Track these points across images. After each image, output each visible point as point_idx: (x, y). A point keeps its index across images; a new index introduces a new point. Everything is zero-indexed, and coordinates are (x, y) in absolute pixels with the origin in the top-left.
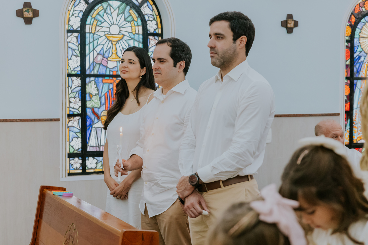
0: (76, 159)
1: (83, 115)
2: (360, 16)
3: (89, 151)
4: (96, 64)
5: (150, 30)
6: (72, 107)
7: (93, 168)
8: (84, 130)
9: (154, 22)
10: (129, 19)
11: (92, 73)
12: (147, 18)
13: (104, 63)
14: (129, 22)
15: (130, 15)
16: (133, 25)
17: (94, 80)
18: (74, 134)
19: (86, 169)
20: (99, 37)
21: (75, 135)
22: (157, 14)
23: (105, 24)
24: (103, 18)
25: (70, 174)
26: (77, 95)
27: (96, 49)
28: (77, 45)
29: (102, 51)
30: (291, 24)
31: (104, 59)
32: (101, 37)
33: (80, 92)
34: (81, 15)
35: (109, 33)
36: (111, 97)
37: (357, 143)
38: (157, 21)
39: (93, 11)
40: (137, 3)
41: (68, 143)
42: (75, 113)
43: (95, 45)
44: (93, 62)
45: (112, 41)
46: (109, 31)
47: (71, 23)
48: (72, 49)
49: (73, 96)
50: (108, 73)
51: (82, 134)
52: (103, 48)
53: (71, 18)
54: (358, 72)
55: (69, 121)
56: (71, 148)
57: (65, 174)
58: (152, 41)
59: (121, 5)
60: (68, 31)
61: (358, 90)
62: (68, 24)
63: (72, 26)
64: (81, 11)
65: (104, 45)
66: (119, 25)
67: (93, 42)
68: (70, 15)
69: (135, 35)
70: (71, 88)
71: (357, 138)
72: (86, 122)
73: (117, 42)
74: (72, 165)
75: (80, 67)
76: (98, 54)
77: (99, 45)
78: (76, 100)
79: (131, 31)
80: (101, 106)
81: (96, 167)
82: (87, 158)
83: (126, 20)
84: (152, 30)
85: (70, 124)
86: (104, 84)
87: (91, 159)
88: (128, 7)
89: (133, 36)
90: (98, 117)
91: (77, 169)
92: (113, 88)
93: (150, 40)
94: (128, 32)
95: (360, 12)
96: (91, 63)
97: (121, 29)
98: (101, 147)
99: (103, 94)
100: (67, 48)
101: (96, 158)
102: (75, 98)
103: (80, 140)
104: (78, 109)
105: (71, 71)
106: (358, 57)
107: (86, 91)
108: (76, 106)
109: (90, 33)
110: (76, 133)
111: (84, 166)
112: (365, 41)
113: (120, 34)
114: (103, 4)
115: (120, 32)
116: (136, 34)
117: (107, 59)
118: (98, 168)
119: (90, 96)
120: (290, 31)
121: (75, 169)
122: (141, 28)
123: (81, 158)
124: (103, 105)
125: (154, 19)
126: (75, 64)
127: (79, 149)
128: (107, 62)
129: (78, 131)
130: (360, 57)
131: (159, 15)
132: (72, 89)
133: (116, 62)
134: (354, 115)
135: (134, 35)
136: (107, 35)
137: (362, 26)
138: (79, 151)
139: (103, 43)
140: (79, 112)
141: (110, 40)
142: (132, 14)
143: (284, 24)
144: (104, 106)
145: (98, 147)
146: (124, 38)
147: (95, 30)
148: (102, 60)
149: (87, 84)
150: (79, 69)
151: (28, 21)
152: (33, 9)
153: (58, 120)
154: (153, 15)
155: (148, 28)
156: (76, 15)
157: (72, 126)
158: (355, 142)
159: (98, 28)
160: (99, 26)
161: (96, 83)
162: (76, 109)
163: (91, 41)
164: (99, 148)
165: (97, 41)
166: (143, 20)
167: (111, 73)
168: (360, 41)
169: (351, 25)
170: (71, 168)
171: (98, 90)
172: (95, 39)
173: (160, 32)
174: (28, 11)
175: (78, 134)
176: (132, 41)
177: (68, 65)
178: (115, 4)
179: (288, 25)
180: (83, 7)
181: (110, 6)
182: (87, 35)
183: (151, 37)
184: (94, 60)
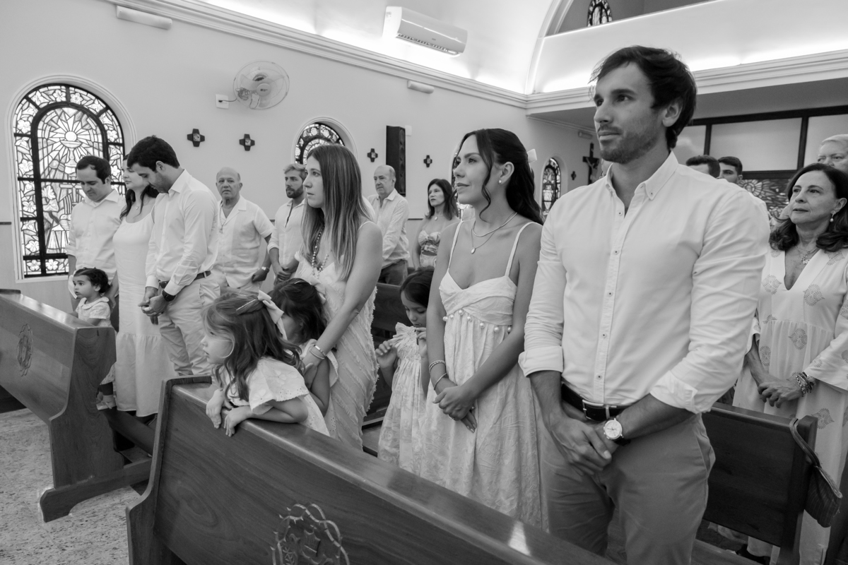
0: (34, 261)
1: (40, 219)
2: (308, 140)
3: (49, 253)
4: (52, 169)
5: (110, 140)
6: (26, 211)
7: (54, 269)
8: (41, 234)
9: (114, 132)
10: (87, 127)
11: (48, 178)
12: (106, 127)
13: (61, 168)
15: (88, 123)
16: (92, 134)
17: (50, 185)
18: (30, 237)
19: (45, 271)
20: (54, 142)
21: (32, 238)
22: (117, 124)
23: (60, 131)
24: (57, 124)
25: (27, 276)
26: (31, 199)
27: (50, 154)
28: (28, 149)
29: (58, 156)
30: (248, 143)
31: (61, 164)
32: (56, 142)
33: (35, 196)
34: (31, 119)
35: (65, 140)
36: (70, 202)
38: (117, 131)
39: (45, 117)
40: (95, 113)
41: (23, 246)
42: (30, 217)
43: (50, 151)
44: (48, 167)
45: (68, 148)
46: (65, 137)
47: (18, 126)
48: (22, 153)
49: (26, 200)
50: (66, 178)
51: (39, 236)
52: (58, 154)
53: (19, 122)
55: (23, 224)
56: (27, 251)
57: (21, 276)
58: (113, 150)
59: (77, 113)
60: (16, 135)
62: (16, 128)
63: (20, 130)
64: (30, 115)
65: (60, 151)
66: (75, 132)
67: (47, 147)
68: (18, 119)
70: (23, 192)
72: (44, 226)
73: (75, 148)
74: (29, 267)
76: (54, 159)
77: (54, 150)
78: (30, 204)
79: (89, 139)
80: (59, 210)
81: (57, 269)
82: (46, 260)
83: (84, 128)
84: (112, 140)
85: (24, 227)
86: (62, 188)
87: (51, 261)
88: (85, 116)
90: (58, 221)
91: (35, 271)
92: (72, 193)
93: (111, 149)
94: (87, 140)
95: (308, 137)
96: (45, 168)
97: (79, 136)
98: (62, 250)
99: (61, 199)
100: (16, 152)
101: (56, 260)
102: (28, 201)
103: (37, 243)
104: (33, 213)
105: (23, 175)
107: (41, 195)
108: (31, 209)
109: (43, 138)
110: (32, 236)
111: (43, 268)
114: (56, 110)
115: (77, 140)
116: (95, 142)
117: (64, 164)
118: (59, 269)
119: (46, 200)
120: (247, 148)
121: (33, 271)
122: (100, 137)
123: (39, 260)
124: (62, 209)
125: (114, 129)
126: (27, 167)
127: (36, 251)
128: (65, 168)
129: (34, 234)
131: (120, 125)
132: (25, 193)
135: (93, 143)
136: (63, 142)
138: (37, 254)
139: (59, 149)
140: (34, 216)
141: (66, 147)
142: (90, 123)
143: (242, 142)
145: (58, 250)
146: (82, 145)
147: (49, 136)
148: (59, 165)
149: (42, 188)
150: (32, 173)
153: (10, 223)
154: (113, 125)
155: (109, 137)
157: (27, 229)
159: (52, 134)
160: (53, 132)
161: (52, 188)
162: (30, 213)
163: (44, 146)
164: (60, 249)
165: (51, 146)
166: (103, 129)
167: (70, 179)
169: (300, 147)
170: (29, 270)
171: (55, 194)
172: (48, 145)
173: (121, 142)
175: (34, 237)
176: (91, 148)
177: (19, 169)
178: (71, 111)
179: (246, 143)
180: (32, 111)
181: (65, 113)
182: (40, 140)
183: (112, 146)
184: (49, 165)
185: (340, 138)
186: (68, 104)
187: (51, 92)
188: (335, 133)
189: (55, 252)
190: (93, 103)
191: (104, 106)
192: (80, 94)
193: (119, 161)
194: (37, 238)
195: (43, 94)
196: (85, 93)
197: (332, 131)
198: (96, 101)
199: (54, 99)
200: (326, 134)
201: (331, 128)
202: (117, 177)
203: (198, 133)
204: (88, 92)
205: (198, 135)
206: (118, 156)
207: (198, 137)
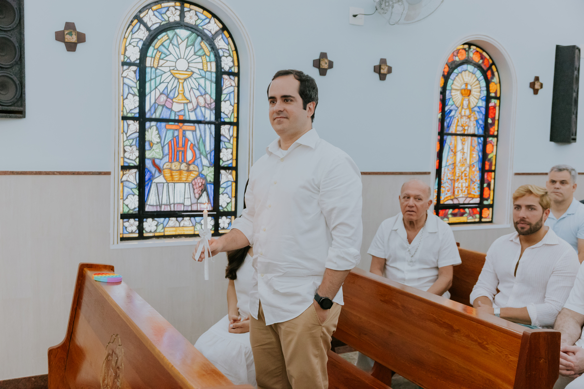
0: (132, 221)
1: (141, 168)
2: (453, 66)
3: (148, 210)
4: (159, 105)
5: (225, 68)
6: (128, 157)
7: (153, 231)
8: (142, 186)
9: (230, 59)
10: (200, 53)
11: (154, 117)
12: (221, 53)
13: (168, 105)
14: (200, 56)
15: (202, 48)
16: (205, 62)
17: (156, 125)
18: (130, 190)
19: (143, 233)
20: (163, 73)
21: (131, 192)
22: (234, 49)
23: (170, 58)
24: (167, 49)
25: (123, 239)
26: (134, 143)
27: (158, 87)
28: (135, 81)
29: (166, 90)
30: (384, 70)
31: (168, 99)
32: (165, 73)
33: (138, 139)
34: (140, 44)
35: (176, 69)
36: (175, 147)
38: (233, 58)
39: (156, 41)
40: (210, 35)
41: (121, 201)
42: (131, 165)
43: (158, 83)
44: (155, 103)
45: (178, 79)
46: (175, 66)
47: (127, 52)
48: (128, 86)
49: (129, 144)
50: (173, 117)
51: (139, 190)
52: (167, 87)
53: (127, 48)
54: (449, 127)
55: (124, 174)
56: (125, 207)
57: (117, 239)
58: (227, 81)
59: (190, 35)
60: (124, 64)
61: (448, 147)
62: (124, 55)
63: (129, 58)
64: (141, 39)
65: (168, 83)
66: (187, 59)
67: (155, 78)
68: (127, 44)
69: (207, 73)
70: (126, 134)
71: (445, 198)
72: (145, 176)
73: (185, 80)
74: (126, 228)
75: (138, 108)
76: (161, 94)
77: (163, 82)
78: (132, 149)
79: (202, 68)
80: (163, 157)
81: (156, 231)
82: (145, 220)
83: (196, 54)
84: (226, 68)
85: (124, 178)
86: (167, 130)
87: (150, 220)
89: (204, 74)
90: (160, 170)
91: (132, 232)
92: (178, 136)
93: (225, 80)
94: (199, 69)
95: (454, 62)
96: (152, 104)
97: (190, 65)
98: (163, 207)
99: (166, 143)
100: (122, 84)
101: (156, 219)
102: (131, 146)
103: (136, 198)
104: (135, 160)
105: (127, 113)
106: (449, 111)
107: (145, 138)
108: (133, 156)
110: (131, 189)
111: (141, 229)
112: (456, 93)
113: (188, 70)
114: (168, 32)
115: (188, 69)
116: (207, 71)
117: (172, 100)
118: (158, 231)
119: (150, 145)
120: (383, 77)
121: (129, 233)
122: (214, 65)
123: (137, 219)
124: (166, 155)
125: (230, 55)
126: (132, 105)
127: (135, 208)
128: (172, 104)
129: (135, 186)
130: (451, 111)
131: (236, 50)
132: (128, 135)
133: (183, 105)
134: (442, 174)
135: (205, 72)
136: (172, 71)
137: (454, 76)
138: (135, 211)
139: (168, 80)
140: (136, 164)
141: (176, 78)
142: (204, 47)
143: (377, 69)
144: (168, 156)
145: (158, 206)
146: (193, 76)
147: (158, 64)
148: (166, 101)
149: (146, 130)
150: (137, 110)
151: (71, 47)
152: (77, 32)
153: (108, 173)
154: (228, 50)
155: (223, 65)
156: (134, 44)
157: (127, 181)
158: (442, 202)
159: (161, 62)
160: (162, 59)
161: (157, 129)
162: (132, 160)
163: (152, 78)
164: (160, 206)
165: (160, 77)
166: (217, 55)
167: (177, 118)
168: (452, 94)
169: (443, 76)
170: (125, 231)
171: (160, 137)
172: (157, 76)
173: (236, 71)
174: (70, 34)
175: (134, 190)
176: (203, 80)
177: (124, 106)
178: (183, 33)
179: (382, 71)
180: (143, 34)
181: (177, 35)
182: (148, 70)
183: (225, 77)
184: (156, 100)
185: (493, 64)
186: (181, 24)
187: (164, 10)
188: (488, 57)
189: (154, 209)
190: (209, 22)
191: (221, 26)
192: (196, 11)
193: (232, 95)
194: (137, 192)
195: (155, 13)
196: (201, 10)
197: (484, 54)
198: (213, 20)
199: (167, 19)
200: (476, 59)
201: (484, 51)
202: (229, 116)
203: (326, 57)
204: (204, 9)
205: (326, 61)
206: (232, 89)
207: (326, 63)
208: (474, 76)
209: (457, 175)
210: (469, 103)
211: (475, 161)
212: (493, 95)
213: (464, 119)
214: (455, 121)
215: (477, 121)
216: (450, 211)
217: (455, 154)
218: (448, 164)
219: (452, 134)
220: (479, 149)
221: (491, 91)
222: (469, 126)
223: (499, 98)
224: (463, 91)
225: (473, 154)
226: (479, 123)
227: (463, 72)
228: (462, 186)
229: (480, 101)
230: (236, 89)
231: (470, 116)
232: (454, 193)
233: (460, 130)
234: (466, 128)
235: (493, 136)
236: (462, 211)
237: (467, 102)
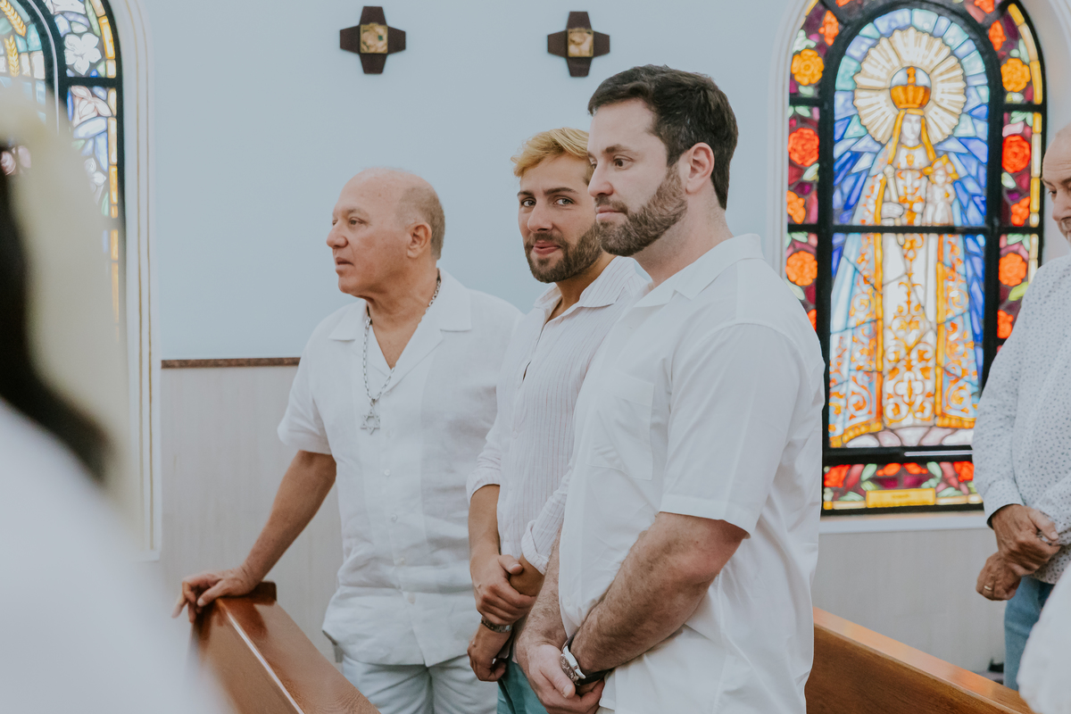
5: (76, 67)
9: (91, 40)
12: (63, 26)
16: (12, 51)
22: (101, 11)
30: (581, 46)
37: (844, 449)
38: (101, 38)
54: (848, 207)
58: (84, 102)
61: (850, 269)
71: (845, 432)
79: (5, 71)
84: (82, 69)
93: (77, 101)
106: (848, 155)
112: (874, 100)
116: (21, 78)
120: (580, 66)
122: (39, 58)
125: (90, 30)
130: (856, 157)
131: (110, 14)
134: (834, 354)
137: (864, 48)
142: (8, 13)
143: (558, 44)
154: (86, 16)
155: (70, 59)
158: (834, 443)
168: (857, 103)
169: (820, 47)
173: (112, 73)
179: (573, 48)
183: (79, 91)
193: (101, 141)
203: (382, 21)
205: (381, 30)
206: (100, 124)
207: (380, 38)
208: (938, 43)
209: (892, 357)
210: (925, 126)
211: (958, 310)
212: (1015, 98)
213: (909, 181)
214: (873, 189)
215: (958, 183)
216: (871, 470)
217: (878, 289)
218: (852, 323)
219: (863, 230)
220: (970, 273)
221: (1008, 87)
222: (925, 202)
223: (1042, 109)
224: (899, 93)
225: (948, 289)
226: (965, 190)
227: (897, 34)
228: (911, 390)
229: (966, 119)
230: (113, 124)
231: (929, 170)
232: (881, 412)
233: (893, 214)
234: (918, 207)
235: (1025, 229)
236: (914, 469)
237: (917, 127)
